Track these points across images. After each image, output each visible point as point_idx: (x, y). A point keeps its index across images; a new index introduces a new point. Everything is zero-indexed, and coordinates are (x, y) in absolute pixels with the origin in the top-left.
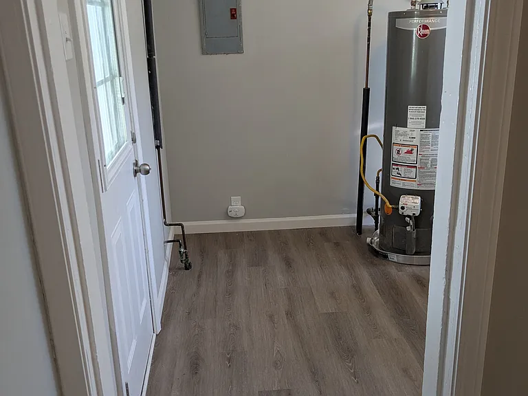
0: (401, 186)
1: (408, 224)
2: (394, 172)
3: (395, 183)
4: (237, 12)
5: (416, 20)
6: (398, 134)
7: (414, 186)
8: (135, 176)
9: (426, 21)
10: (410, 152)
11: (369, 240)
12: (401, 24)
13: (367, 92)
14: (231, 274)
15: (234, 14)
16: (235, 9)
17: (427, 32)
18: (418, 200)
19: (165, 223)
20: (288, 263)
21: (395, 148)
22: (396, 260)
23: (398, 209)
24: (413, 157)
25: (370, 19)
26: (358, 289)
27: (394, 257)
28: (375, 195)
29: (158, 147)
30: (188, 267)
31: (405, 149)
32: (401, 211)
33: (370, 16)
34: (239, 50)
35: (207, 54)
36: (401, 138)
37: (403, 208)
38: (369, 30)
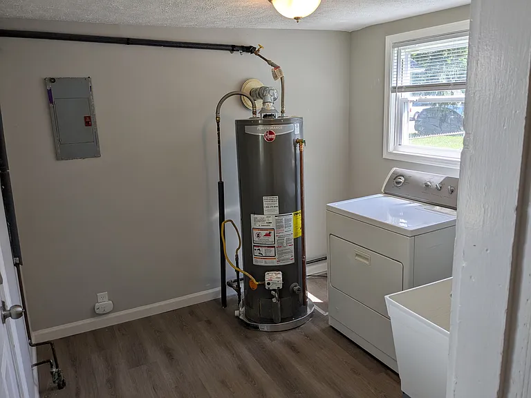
0: (263, 264)
1: (274, 297)
2: (256, 253)
3: (258, 261)
4: (92, 119)
5: (260, 127)
6: (256, 221)
7: (274, 263)
8: (4, 322)
9: (272, 128)
10: (268, 235)
11: (237, 313)
12: (249, 130)
13: (221, 185)
14: (112, 382)
15: (88, 122)
16: (89, 117)
17: (273, 136)
18: (280, 275)
19: (31, 344)
20: (169, 353)
21: (255, 232)
22: (266, 330)
23: (264, 285)
24: (271, 238)
25: (218, 126)
26: (244, 370)
27: (265, 327)
28: (236, 271)
29: (16, 265)
30: (61, 385)
31: (264, 233)
32: (267, 287)
33: (218, 122)
34: (97, 154)
35: (62, 159)
36: (260, 223)
37: (269, 284)
38: (219, 134)
